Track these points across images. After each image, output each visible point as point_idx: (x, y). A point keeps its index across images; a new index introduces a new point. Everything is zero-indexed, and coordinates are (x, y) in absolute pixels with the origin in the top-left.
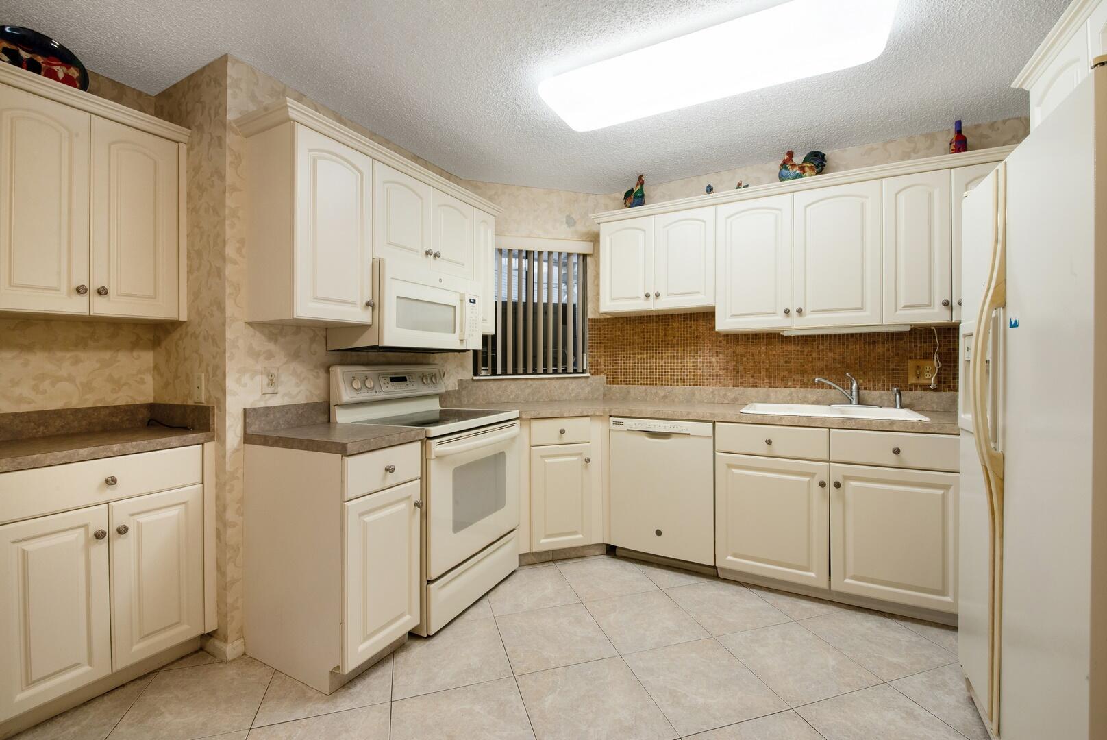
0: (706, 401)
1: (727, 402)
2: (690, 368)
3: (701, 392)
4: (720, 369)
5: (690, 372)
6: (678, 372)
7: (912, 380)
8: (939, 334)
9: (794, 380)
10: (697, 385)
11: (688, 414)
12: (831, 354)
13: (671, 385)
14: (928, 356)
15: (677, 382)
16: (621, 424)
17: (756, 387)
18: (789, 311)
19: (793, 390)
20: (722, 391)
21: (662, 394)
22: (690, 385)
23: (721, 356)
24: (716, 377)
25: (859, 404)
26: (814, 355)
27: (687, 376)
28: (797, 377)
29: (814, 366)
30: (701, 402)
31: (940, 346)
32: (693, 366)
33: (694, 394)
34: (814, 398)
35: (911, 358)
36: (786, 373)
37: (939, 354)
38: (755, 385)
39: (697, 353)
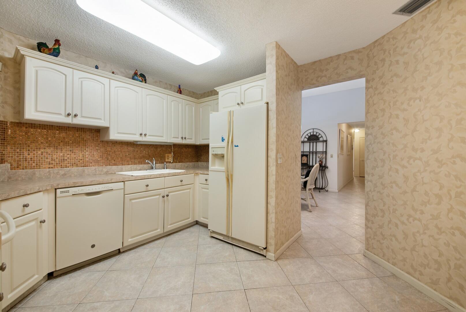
0: (91, 174)
1: (103, 173)
2: (81, 157)
3: (88, 170)
4: (99, 158)
5: (81, 160)
6: (73, 160)
7: (167, 160)
8: (173, 146)
9: (132, 162)
10: (85, 166)
11: (112, 180)
12: (144, 152)
13: (68, 167)
14: (170, 153)
15: (73, 165)
16: (68, 192)
17: (116, 165)
18: (142, 134)
19: (132, 165)
20: (100, 168)
21: (63, 173)
22: (81, 167)
23: (99, 151)
24: (97, 162)
25: (155, 169)
26: (139, 151)
27: (79, 161)
28: (133, 160)
29: (139, 156)
30: (89, 175)
31: (173, 150)
32: (83, 156)
33: (84, 171)
34: (139, 168)
35: (166, 153)
36: (129, 159)
37: (173, 152)
38: (115, 165)
39: (85, 149)
